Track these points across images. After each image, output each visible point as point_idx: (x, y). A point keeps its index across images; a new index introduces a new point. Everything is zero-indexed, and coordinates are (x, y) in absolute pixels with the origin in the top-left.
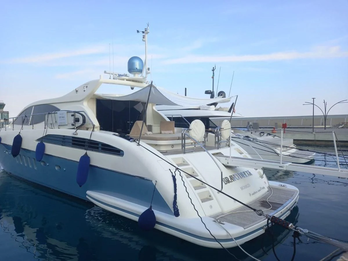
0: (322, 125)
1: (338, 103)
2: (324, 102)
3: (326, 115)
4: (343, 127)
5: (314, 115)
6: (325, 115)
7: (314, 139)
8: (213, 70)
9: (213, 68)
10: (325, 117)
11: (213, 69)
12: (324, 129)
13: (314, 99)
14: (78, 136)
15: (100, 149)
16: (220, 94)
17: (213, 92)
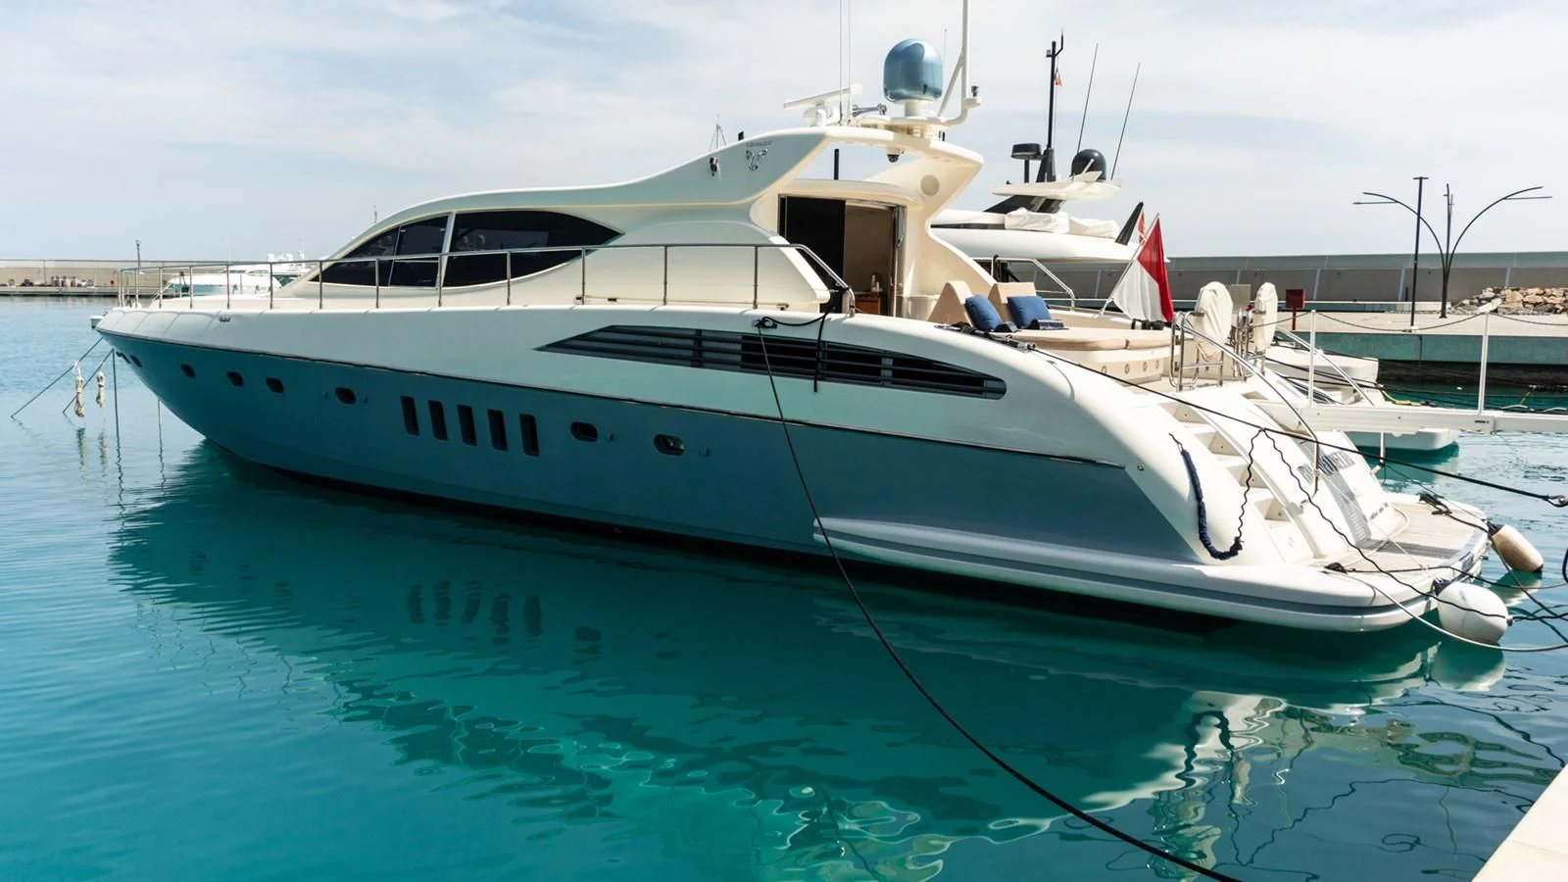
0: (1406, 300)
1: (1505, 198)
2: (1448, 195)
3: (1451, 251)
4: (1495, 311)
5: (1420, 252)
6: (1444, 252)
7: (1415, 357)
8: (1053, 55)
9: (1054, 44)
10: (1447, 259)
11: (1051, 48)
12: (1440, 315)
13: (1424, 181)
14: (780, 332)
15: (888, 373)
16: (1084, 162)
17: (1049, 152)
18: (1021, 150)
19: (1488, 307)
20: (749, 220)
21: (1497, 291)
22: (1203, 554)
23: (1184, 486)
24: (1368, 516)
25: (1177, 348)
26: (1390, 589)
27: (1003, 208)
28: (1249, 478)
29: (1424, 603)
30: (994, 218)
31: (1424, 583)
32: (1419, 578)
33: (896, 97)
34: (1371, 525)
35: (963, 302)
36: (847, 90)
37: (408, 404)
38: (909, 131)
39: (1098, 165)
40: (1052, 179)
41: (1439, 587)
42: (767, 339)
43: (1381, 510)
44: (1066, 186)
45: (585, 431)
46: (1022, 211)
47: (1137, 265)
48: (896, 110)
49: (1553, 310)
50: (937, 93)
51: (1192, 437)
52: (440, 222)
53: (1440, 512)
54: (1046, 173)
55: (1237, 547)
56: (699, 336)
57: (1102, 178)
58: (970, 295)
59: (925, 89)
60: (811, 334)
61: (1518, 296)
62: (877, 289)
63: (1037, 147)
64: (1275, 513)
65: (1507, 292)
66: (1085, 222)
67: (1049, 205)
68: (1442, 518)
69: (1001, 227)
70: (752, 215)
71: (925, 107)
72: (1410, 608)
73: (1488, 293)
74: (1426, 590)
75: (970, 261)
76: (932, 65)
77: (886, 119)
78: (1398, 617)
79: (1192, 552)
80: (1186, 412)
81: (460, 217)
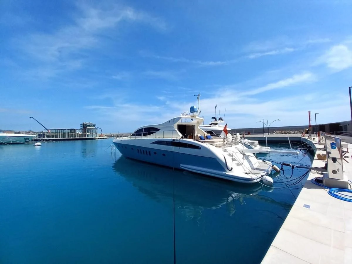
2: (267, 121)
3: (269, 127)
5: (264, 127)
12: (268, 135)
13: (263, 119)
14: (175, 141)
15: (188, 146)
16: (220, 119)
17: (216, 118)
18: (213, 118)
19: (275, 133)
20: (173, 128)
21: (276, 131)
22: (228, 171)
23: (224, 161)
24: (253, 164)
25: (224, 142)
26: (254, 177)
27: (211, 125)
28: (234, 160)
29: (260, 179)
30: (210, 126)
31: (260, 176)
32: (258, 175)
33: (192, 113)
34: (254, 165)
35: (199, 136)
36: (186, 112)
37: (138, 150)
38: (194, 116)
39: (222, 119)
40: (216, 121)
41: (262, 176)
42: (174, 142)
43: (256, 163)
44: (218, 122)
45: (155, 153)
46: (213, 125)
47: (223, 131)
48: (191, 114)
49: (283, 133)
50: (196, 112)
51: (226, 154)
52: (143, 129)
53: (265, 163)
54: (216, 120)
55: (232, 169)
56: (167, 142)
57: (222, 121)
58: (200, 136)
59: (195, 111)
60: (179, 141)
61: (278, 132)
62: (192, 135)
63: (214, 118)
64: (238, 165)
65: (277, 131)
66: (220, 126)
67: (216, 124)
68: (265, 164)
69: (210, 127)
70: (174, 127)
71: (195, 113)
72: (257, 180)
73: (275, 132)
74: (260, 177)
75: (203, 131)
76: (195, 109)
77: (190, 115)
78: (255, 181)
79: (225, 170)
80: (225, 151)
81: (145, 128)
